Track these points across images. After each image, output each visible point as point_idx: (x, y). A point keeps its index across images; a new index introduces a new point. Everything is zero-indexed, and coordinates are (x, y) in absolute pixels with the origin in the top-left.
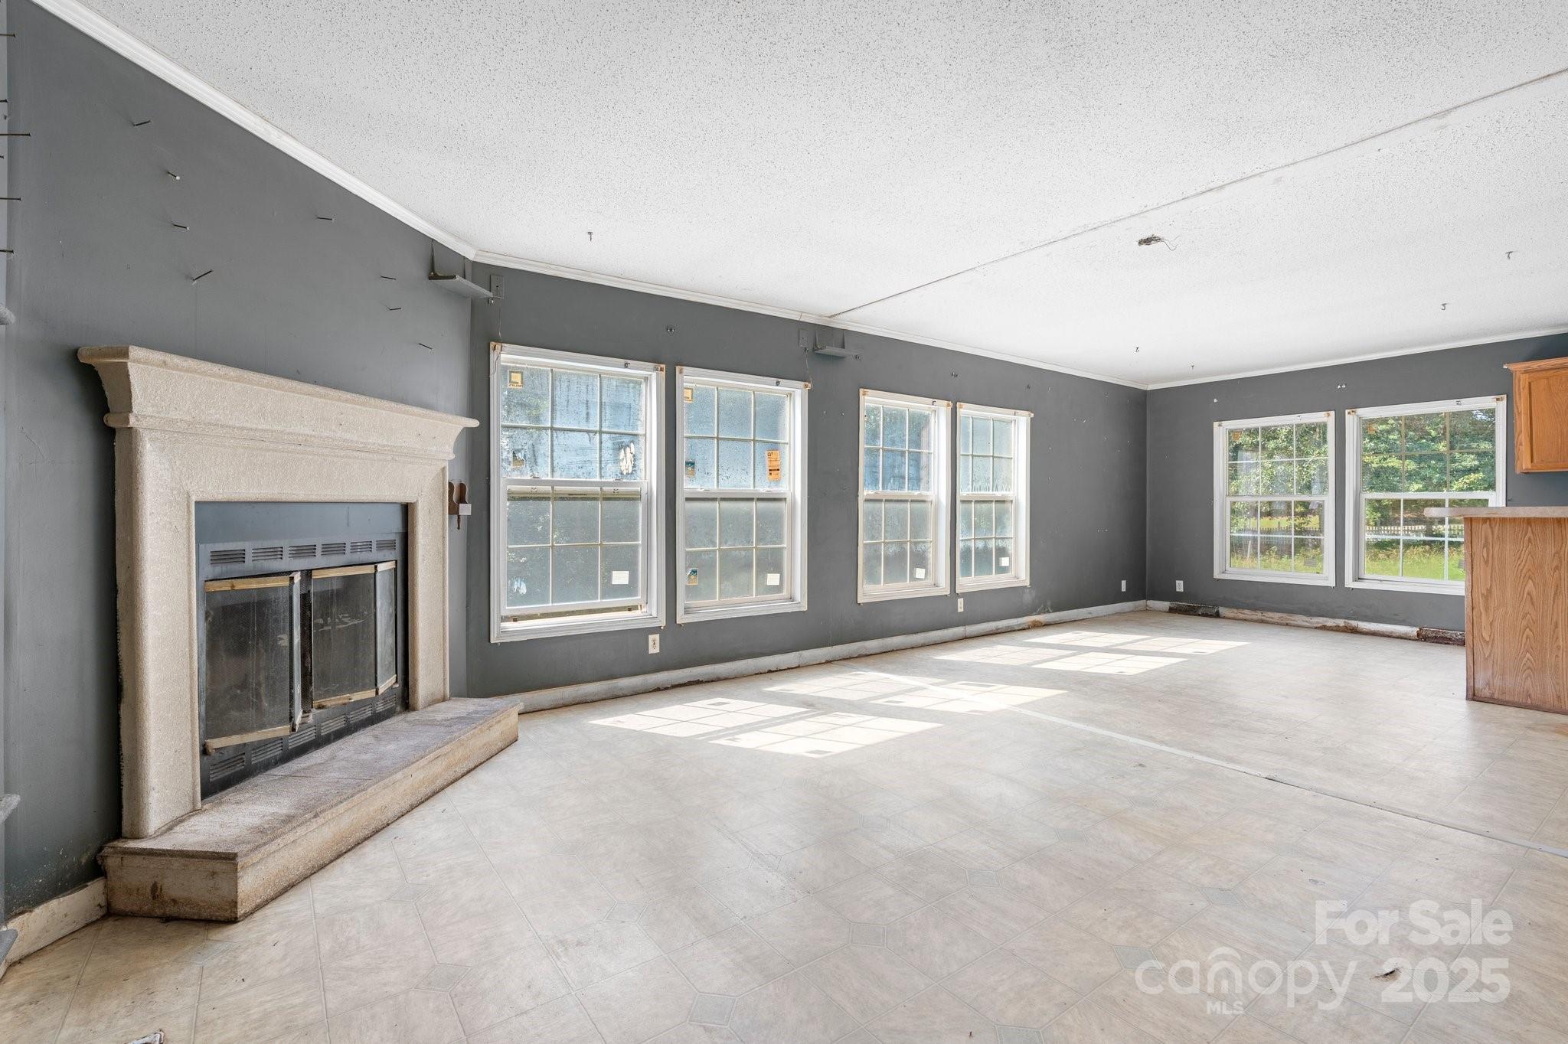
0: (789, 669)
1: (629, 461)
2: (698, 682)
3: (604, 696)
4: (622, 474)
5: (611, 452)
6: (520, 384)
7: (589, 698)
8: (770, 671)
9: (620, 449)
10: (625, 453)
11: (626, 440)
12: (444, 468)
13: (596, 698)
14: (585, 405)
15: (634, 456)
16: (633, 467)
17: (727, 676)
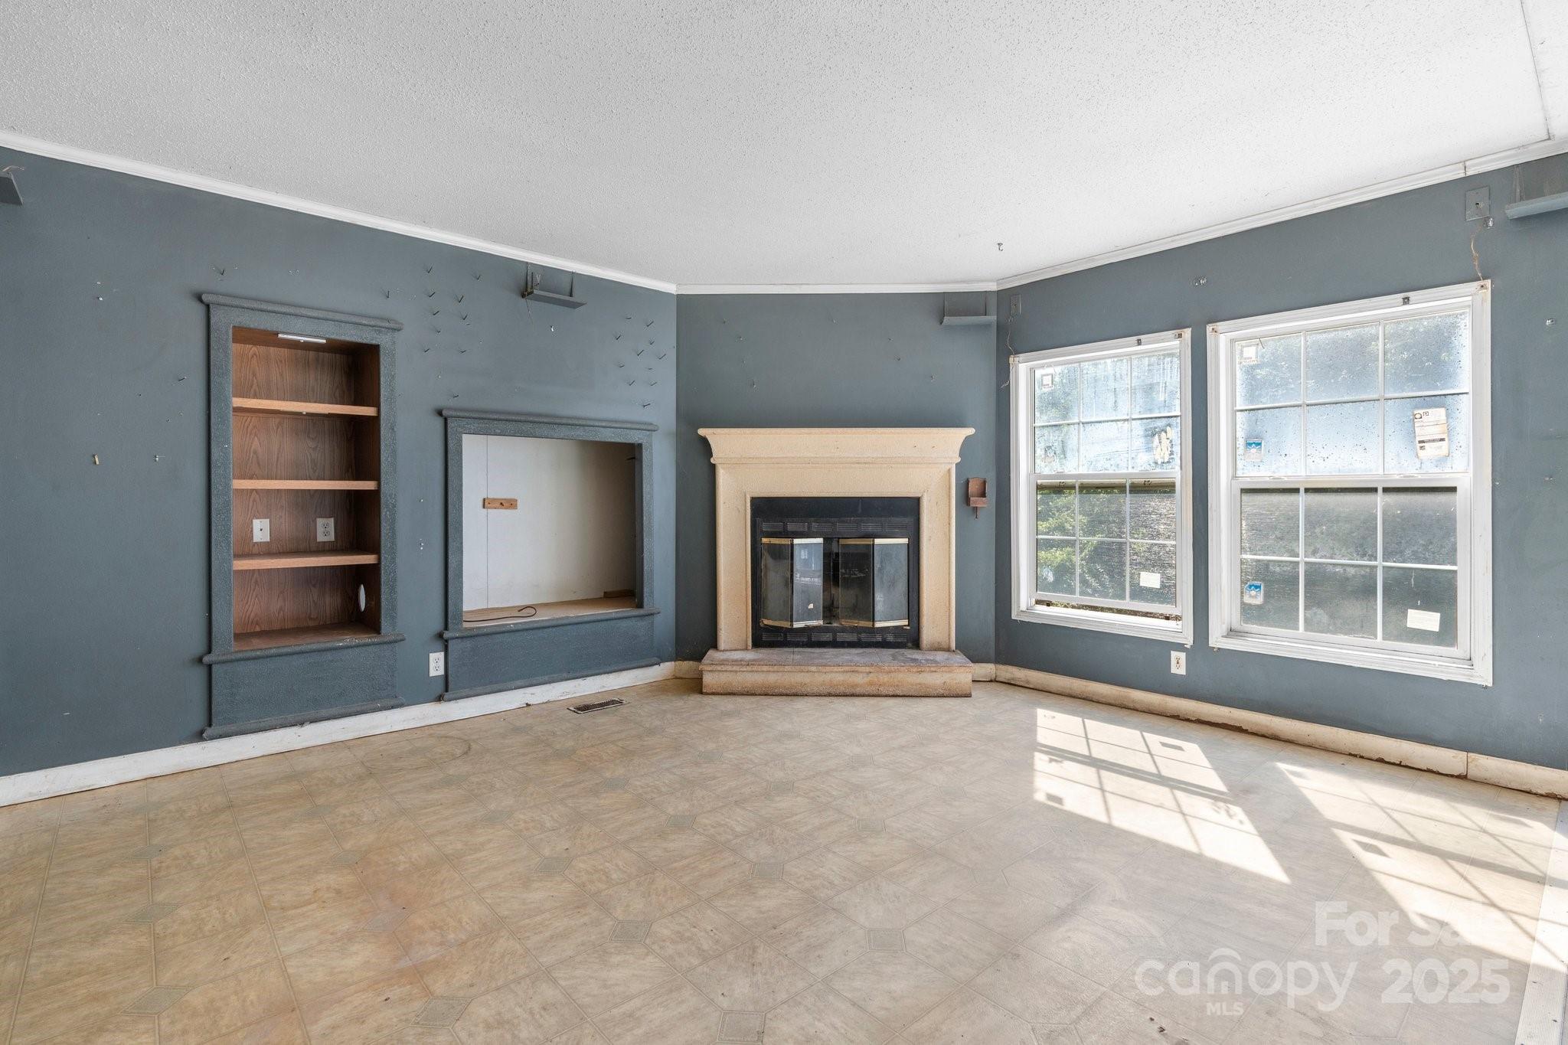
0: (1429, 771)
1: (1164, 449)
2: (1239, 730)
3: (1113, 702)
4: (1156, 463)
5: (1143, 440)
6: (1050, 385)
7: (1095, 698)
8: (1381, 761)
9: (1153, 435)
10: (1160, 439)
11: (1160, 423)
12: (949, 470)
13: (1104, 700)
14: (1113, 393)
15: (1171, 441)
16: (1170, 455)
17: (1292, 737)
